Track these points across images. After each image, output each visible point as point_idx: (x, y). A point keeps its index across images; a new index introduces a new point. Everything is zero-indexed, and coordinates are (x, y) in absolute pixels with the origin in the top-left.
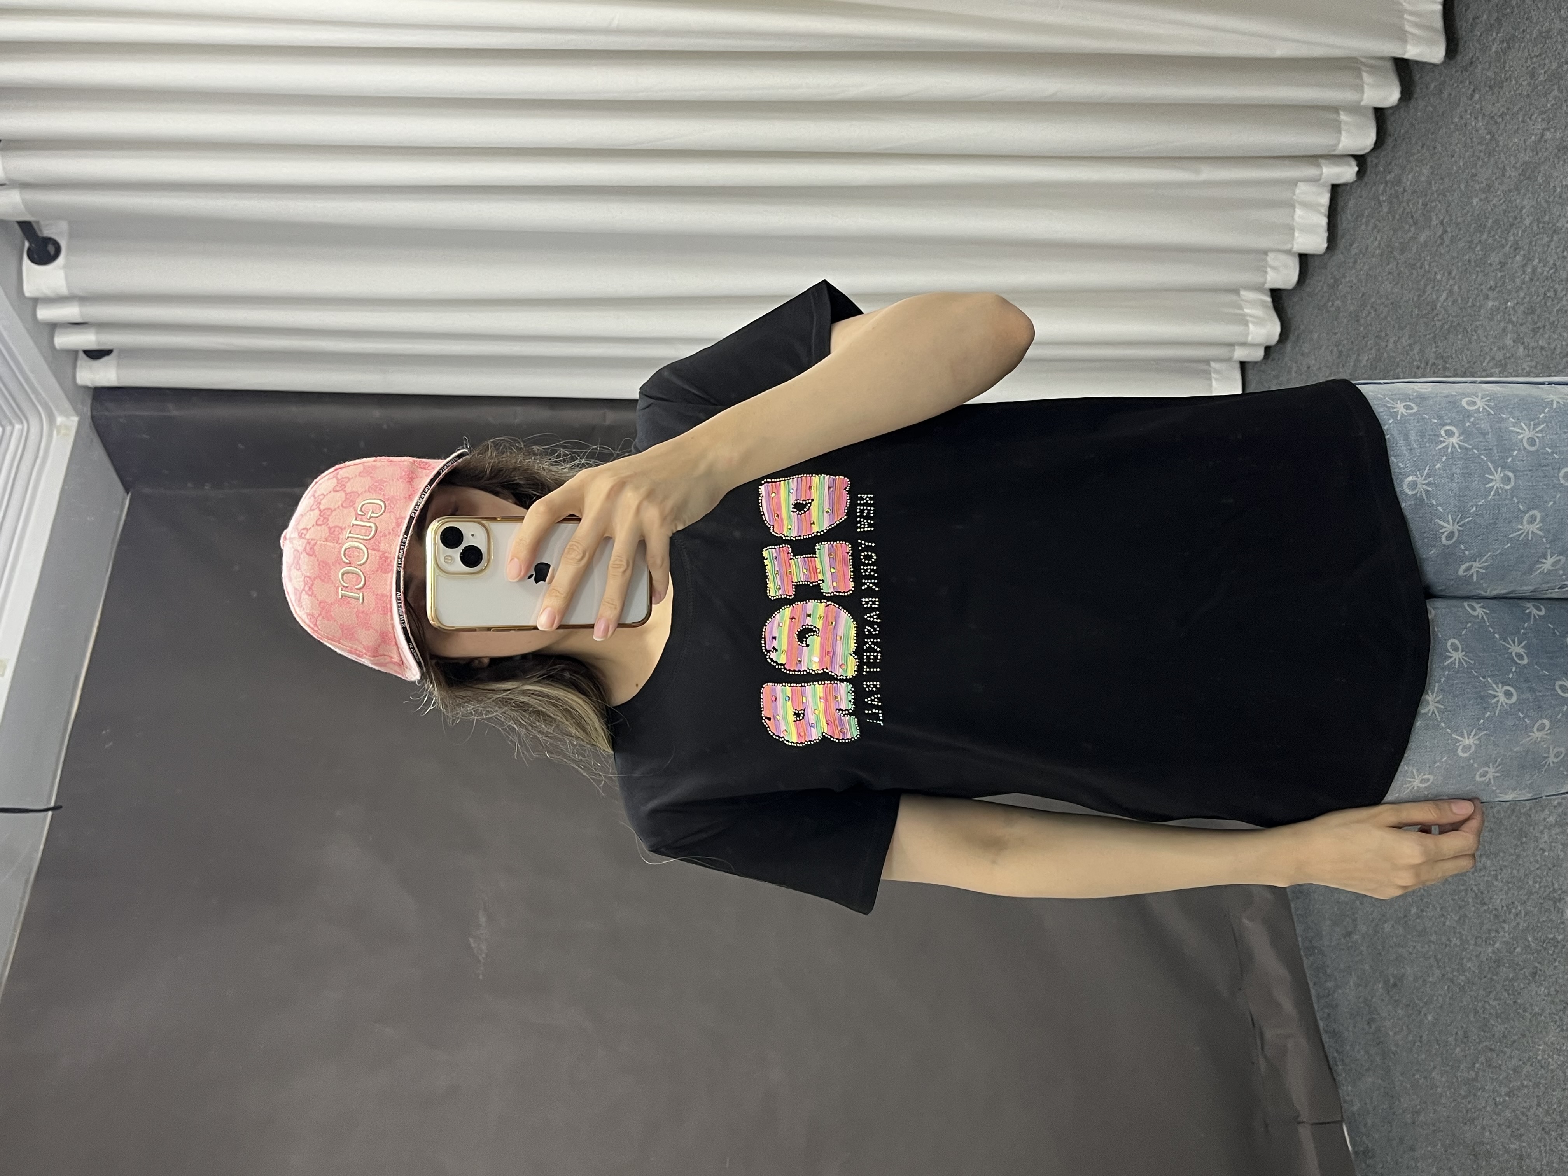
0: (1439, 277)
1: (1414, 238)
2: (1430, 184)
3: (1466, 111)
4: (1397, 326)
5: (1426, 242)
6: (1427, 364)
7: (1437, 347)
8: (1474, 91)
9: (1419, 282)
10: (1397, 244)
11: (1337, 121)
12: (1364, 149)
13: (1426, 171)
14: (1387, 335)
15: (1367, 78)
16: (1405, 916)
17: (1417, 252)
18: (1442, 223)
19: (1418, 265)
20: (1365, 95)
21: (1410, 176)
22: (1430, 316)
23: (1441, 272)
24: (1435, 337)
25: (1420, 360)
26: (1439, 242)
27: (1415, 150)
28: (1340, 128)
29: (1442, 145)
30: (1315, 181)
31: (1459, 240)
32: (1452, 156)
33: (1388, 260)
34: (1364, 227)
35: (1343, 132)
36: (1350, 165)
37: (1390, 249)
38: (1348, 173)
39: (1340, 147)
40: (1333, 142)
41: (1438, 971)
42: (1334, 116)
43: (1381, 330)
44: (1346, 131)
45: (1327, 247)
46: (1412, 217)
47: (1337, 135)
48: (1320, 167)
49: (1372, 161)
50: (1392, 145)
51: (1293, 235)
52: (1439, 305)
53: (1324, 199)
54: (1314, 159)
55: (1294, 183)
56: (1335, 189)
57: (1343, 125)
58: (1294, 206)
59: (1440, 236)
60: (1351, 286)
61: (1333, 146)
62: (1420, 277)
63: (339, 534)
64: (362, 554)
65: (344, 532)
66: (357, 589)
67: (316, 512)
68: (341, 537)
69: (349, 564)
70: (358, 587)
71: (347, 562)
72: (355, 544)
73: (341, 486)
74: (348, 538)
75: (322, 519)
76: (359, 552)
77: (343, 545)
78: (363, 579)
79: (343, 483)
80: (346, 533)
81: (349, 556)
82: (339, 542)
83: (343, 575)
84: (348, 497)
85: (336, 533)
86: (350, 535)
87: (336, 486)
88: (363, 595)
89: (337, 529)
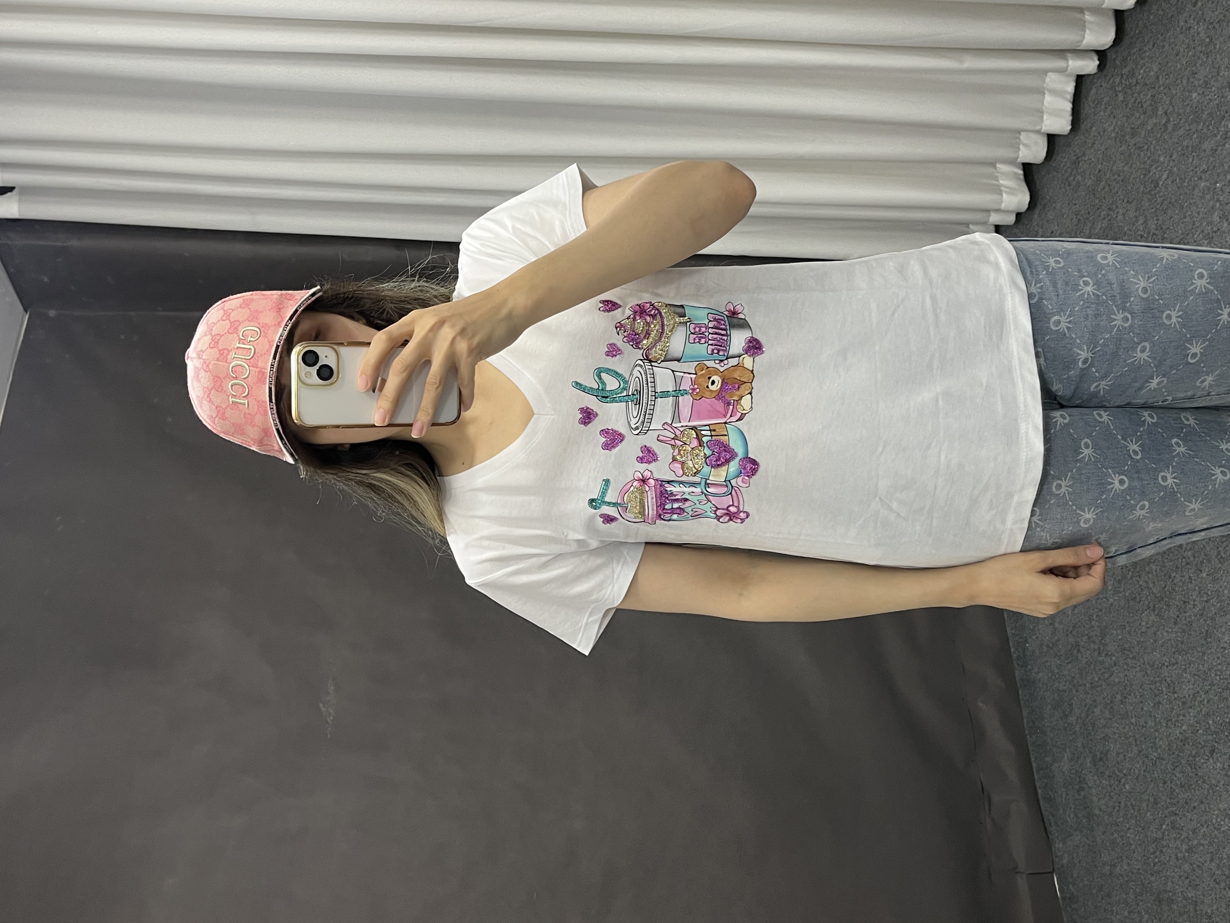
0: (1162, 159)
1: (1143, 125)
2: (1158, 78)
3: (1190, 17)
4: (1125, 201)
5: (1152, 129)
6: (1149, 233)
7: (1157, 220)
9: (1145, 162)
10: (1129, 130)
11: (1081, 20)
12: (1103, 46)
13: (1155, 67)
16: (1112, 702)
17: (1145, 136)
18: (1166, 113)
19: (1146, 147)
21: (1142, 72)
22: (1153, 193)
23: (1164, 155)
24: (1156, 212)
25: (1144, 231)
26: (1163, 129)
27: (1146, 48)
28: (1084, 26)
29: (1170, 45)
30: (1062, 71)
31: (1180, 128)
32: (1177, 55)
33: (1121, 143)
34: (1102, 113)
35: (1087, 31)
36: (1092, 59)
37: (1123, 133)
38: (1090, 65)
39: (1084, 42)
40: (1078, 38)
41: (1136, 748)
42: (1079, 16)
43: (1113, 204)
44: (1090, 29)
45: (1071, 129)
46: (1142, 106)
47: (1082, 33)
48: (1067, 60)
49: (1111, 55)
50: (1128, 42)
51: (1042, 117)
52: (1161, 183)
53: (1070, 88)
54: (1061, 53)
55: (1045, 72)
56: (1080, 80)
57: (1087, 24)
58: (1044, 93)
59: (1164, 124)
60: (1090, 164)
61: (1077, 42)
62: (1146, 159)
63: (227, 355)
64: (245, 371)
65: (231, 353)
66: (243, 397)
67: (209, 337)
68: (229, 357)
69: (236, 378)
70: (244, 395)
71: (234, 376)
72: (239, 362)
73: (227, 315)
74: (234, 358)
75: (213, 342)
76: (242, 369)
77: (231, 363)
78: (247, 389)
79: (228, 314)
80: (232, 355)
81: (236, 372)
82: (228, 361)
83: (232, 386)
84: (232, 325)
85: (225, 354)
86: (235, 356)
87: (223, 316)
88: (248, 401)
89: (225, 351)
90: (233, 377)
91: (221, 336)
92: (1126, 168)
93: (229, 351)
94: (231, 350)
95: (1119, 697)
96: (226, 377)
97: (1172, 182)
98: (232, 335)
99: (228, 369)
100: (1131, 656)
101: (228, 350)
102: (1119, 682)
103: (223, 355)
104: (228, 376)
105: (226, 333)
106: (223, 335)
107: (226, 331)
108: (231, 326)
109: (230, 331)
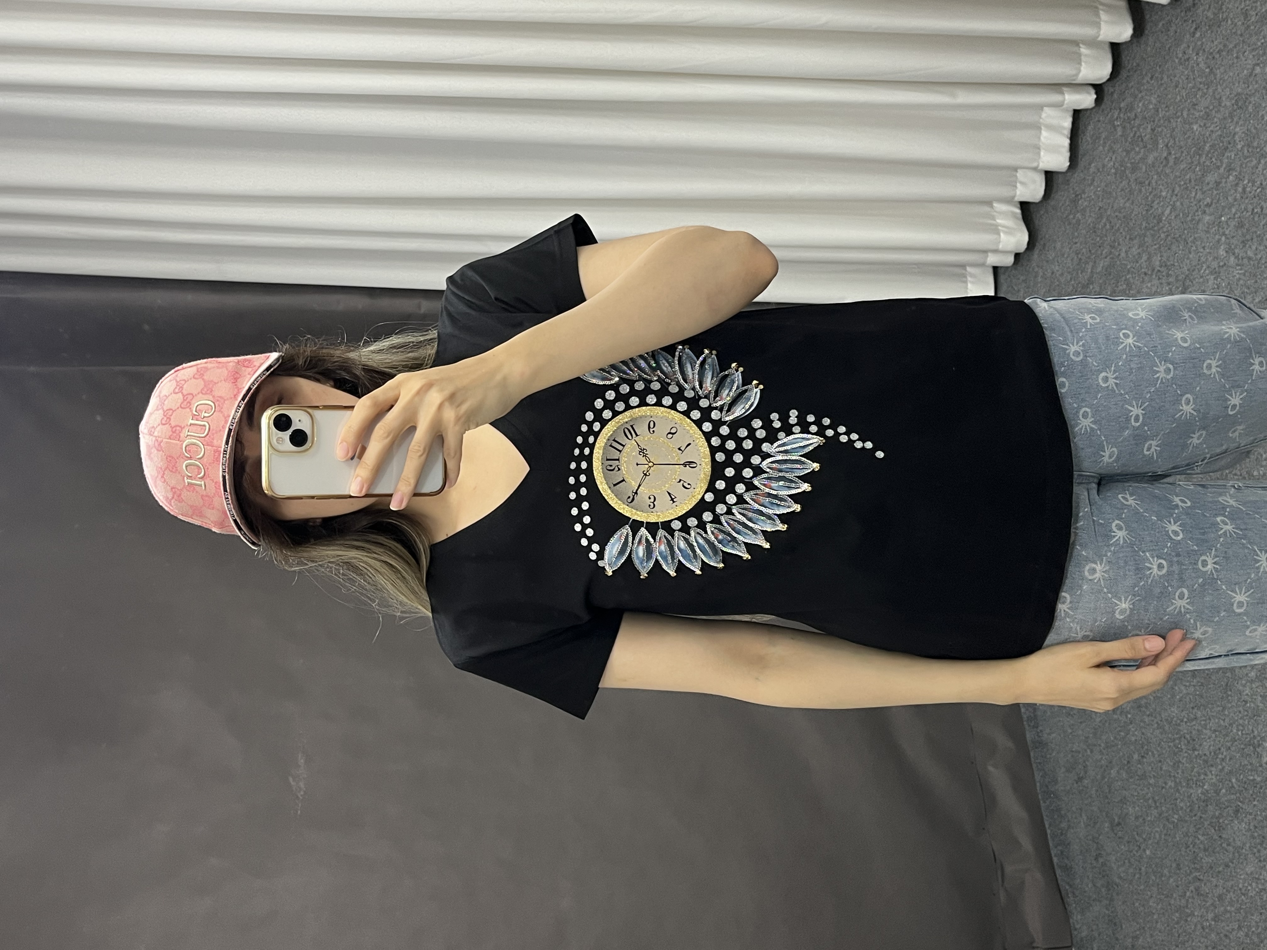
0: (1164, 194)
1: (1143, 159)
2: (1157, 111)
3: (1189, 47)
4: (1128, 237)
5: (1153, 163)
7: (1161, 256)
8: (1196, 29)
9: (1147, 198)
10: (1129, 165)
11: (1078, 53)
12: (1100, 79)
13: (1154, 100)
14: (1119, 244)
15: (1103, 16)
16: (1128, 762)
17: (1146, 171)
18: (1167, 146)
19: (1147, 182)
20: (1102, 32)
21: (1140, 105)
22: (1156, 228)
23: (1166, 190)
24: (1160, 248)
26: (1164, 163)
27: (1145, 81)
28: (1080, 60)
29: (1168, 77)
30: (1058, 106)
31: (1182, 161)
32: (1177, 86)
33: (1121, 178)
34: (1101, 148)
35: (1083, 64)
36: (1089, 93)
37: (1123, 168)
38: (1087, 100)
39: (1081, 75)
40: (1074, 72)
41: (1156, 811)
42: (1075, 49)
43: (1114, 241)
44: (1085, 62)
45: (1070, 166)
46: (1142, 140)
47: (1077, 66)
48: (1063, 94)
49: (1108, 89)
50: (1125, 76)
51: (1039, 154)
52: (1164, 218)
53: (1067, 123)
54: (1057, 86)
55: (1040, 107)
56: (1077, 114)
57: (1082, 57)
58: (1041, 129)
59: (1166, 158)
60: (1090, 201)
61: (1074, 76)
62: (1148, 194)
63: (180, 432)
64: (200, 450)
65: (184, 431)
66: (199, 478)
67: (161, 412)
68: (182, 435)
69: (190, 458)
70: (199, 476)
71: (189, 456)
72: (195, 441)
73: (179, 388)
74: (187, 436)
75: (165, 418)
76: (197, 448)
77: (184, 442)
78: (203, 470)
79: (181, 385)
80: (185, 432)
81: (190, 451)
82: (181, 439)
83: (186, 467)
84: (185, 398)
85: (177, 432)
86: (189, 433)
87: (176, 388)
88: (205, 483)
89: (178, 428)
90: (187, 457)
91: (173, 411)
92: (1127, 205)
93: (182, 428)
94: (184, 427)
95: (1136, 756)
96: (179, 456)
97: (1175, 217)
98: (184, 410)
99: (182, 448)
100: (1148, 713)
101: (180, 427)
102: (1136, 740)
103: (175, 432)
104: (181, 456)
105: (178, 408)
106: (175, 410)
107: (178, 405)
108: (184, 400)
109: (182, 406)
